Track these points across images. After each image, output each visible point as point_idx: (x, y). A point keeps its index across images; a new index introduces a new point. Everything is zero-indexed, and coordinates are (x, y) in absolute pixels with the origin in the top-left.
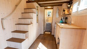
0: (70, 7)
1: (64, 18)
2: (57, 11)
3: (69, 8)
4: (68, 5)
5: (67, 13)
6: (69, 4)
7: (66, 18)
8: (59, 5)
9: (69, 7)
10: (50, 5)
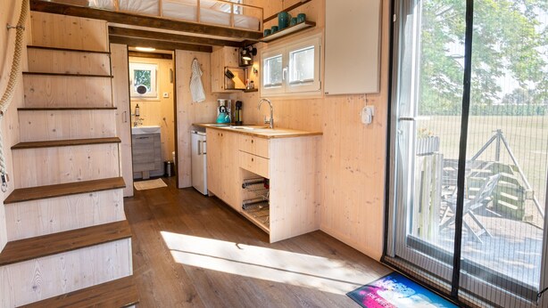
0: (250, 63)
1: (226, 102)
2: (195, 71)
3: (244, 67)
4: (245, 56)
5: (243, 87)
6: (248, 55)
7: (239, 105)
8: (199, 49)
9: (246, 63)
10: (159, 42)
